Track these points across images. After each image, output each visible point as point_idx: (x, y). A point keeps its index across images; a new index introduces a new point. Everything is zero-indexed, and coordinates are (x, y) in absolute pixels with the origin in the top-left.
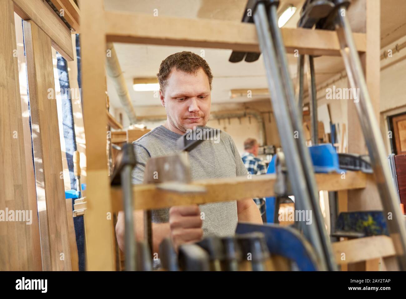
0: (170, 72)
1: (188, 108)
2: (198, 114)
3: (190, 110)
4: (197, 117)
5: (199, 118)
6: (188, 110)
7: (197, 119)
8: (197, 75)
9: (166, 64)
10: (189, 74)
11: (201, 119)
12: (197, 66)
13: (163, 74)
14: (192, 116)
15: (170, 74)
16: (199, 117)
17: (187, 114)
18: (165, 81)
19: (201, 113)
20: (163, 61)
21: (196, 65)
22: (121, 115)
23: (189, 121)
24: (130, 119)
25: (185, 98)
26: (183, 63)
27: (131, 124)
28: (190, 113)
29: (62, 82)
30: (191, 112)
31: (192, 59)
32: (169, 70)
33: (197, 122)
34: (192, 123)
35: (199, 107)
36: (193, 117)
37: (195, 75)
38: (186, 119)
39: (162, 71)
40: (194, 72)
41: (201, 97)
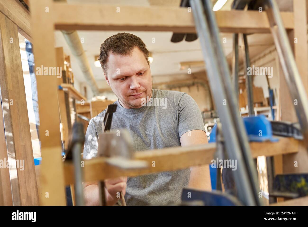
0: (107, 55)
1: (129, 86)
2: (140, 90)
3: (132, 87)
4: (139, 93)
5: (142, 93)
6: (130, 88)
7: (139, 94)
8: (132, 56)
9: (104, 48)
10: (124, 56)
11: (143, 94)
12: (131, 46)
13: (103, 58)
14: (134, 92)
15: (108, 58)
16: (140, 93)
17: (130, 91)
18: (105, 65)
19: (142, 88)
20: (102, 45)
21: (129, 46)
22: (85, 89)
23: (133, 97)
24: (93, 91)
25: (124, 78)
26: (117, 46)
27: (94, 96)
28: (132, 91)
29: (30, 63)
30: (133, 89)
31: (125, 42)
32: (106, 54)
33: (140, 97)
34: (136, 99)
35: (140, 84)
36: (136, 94)
37: (130, 55)
38: (130, 96)
39: (102, 55)
40: (129, 54)
41: (139, 74)
